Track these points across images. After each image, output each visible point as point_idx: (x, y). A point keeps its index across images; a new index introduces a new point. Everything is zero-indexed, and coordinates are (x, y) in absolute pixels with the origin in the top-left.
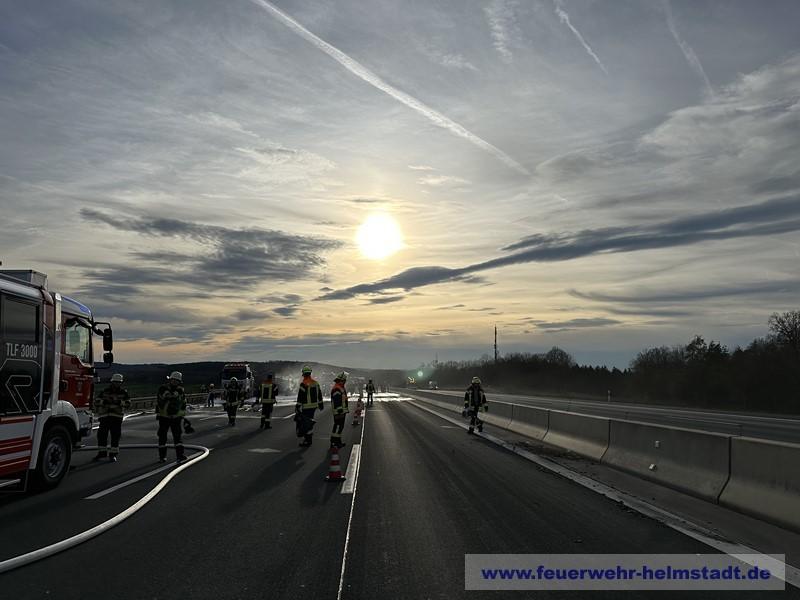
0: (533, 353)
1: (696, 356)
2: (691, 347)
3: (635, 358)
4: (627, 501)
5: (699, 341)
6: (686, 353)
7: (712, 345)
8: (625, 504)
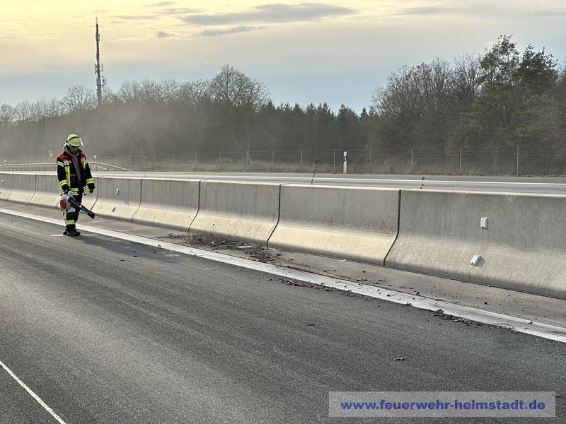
0: (182, 81)
1: (498, 77)
2: (489, 61)
3: (385, 85)
4: (447, 309)
5: (506, 47)
6: (480, 72)
7: (528, 55)
8: (446, 312)
